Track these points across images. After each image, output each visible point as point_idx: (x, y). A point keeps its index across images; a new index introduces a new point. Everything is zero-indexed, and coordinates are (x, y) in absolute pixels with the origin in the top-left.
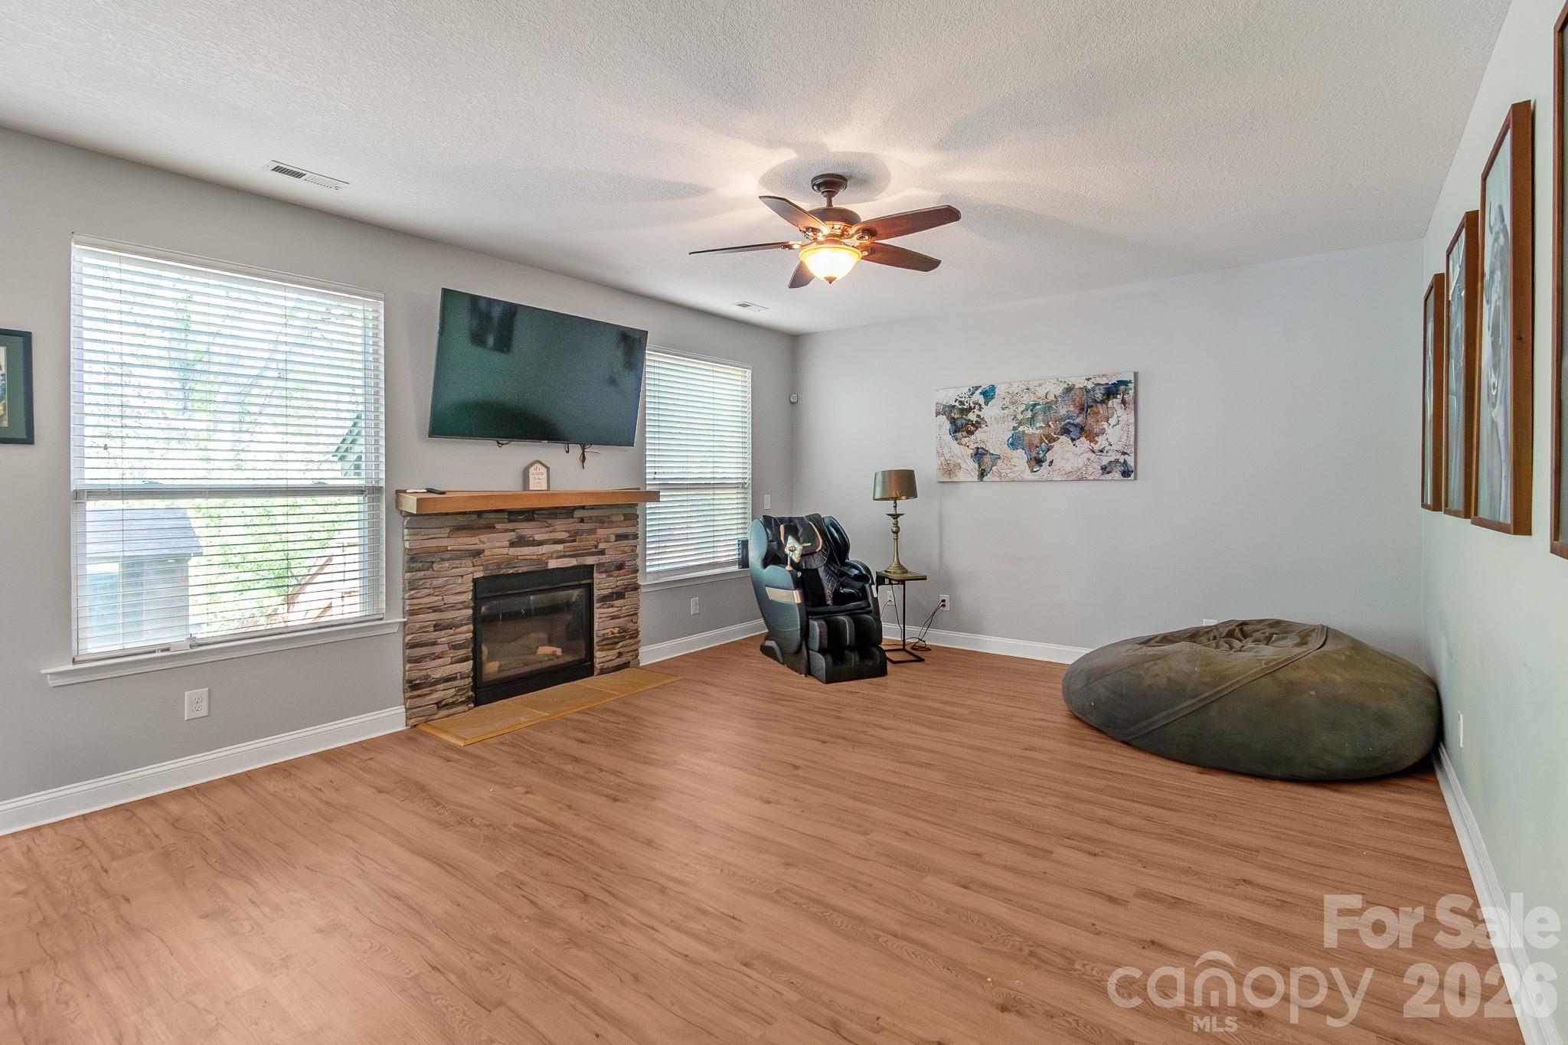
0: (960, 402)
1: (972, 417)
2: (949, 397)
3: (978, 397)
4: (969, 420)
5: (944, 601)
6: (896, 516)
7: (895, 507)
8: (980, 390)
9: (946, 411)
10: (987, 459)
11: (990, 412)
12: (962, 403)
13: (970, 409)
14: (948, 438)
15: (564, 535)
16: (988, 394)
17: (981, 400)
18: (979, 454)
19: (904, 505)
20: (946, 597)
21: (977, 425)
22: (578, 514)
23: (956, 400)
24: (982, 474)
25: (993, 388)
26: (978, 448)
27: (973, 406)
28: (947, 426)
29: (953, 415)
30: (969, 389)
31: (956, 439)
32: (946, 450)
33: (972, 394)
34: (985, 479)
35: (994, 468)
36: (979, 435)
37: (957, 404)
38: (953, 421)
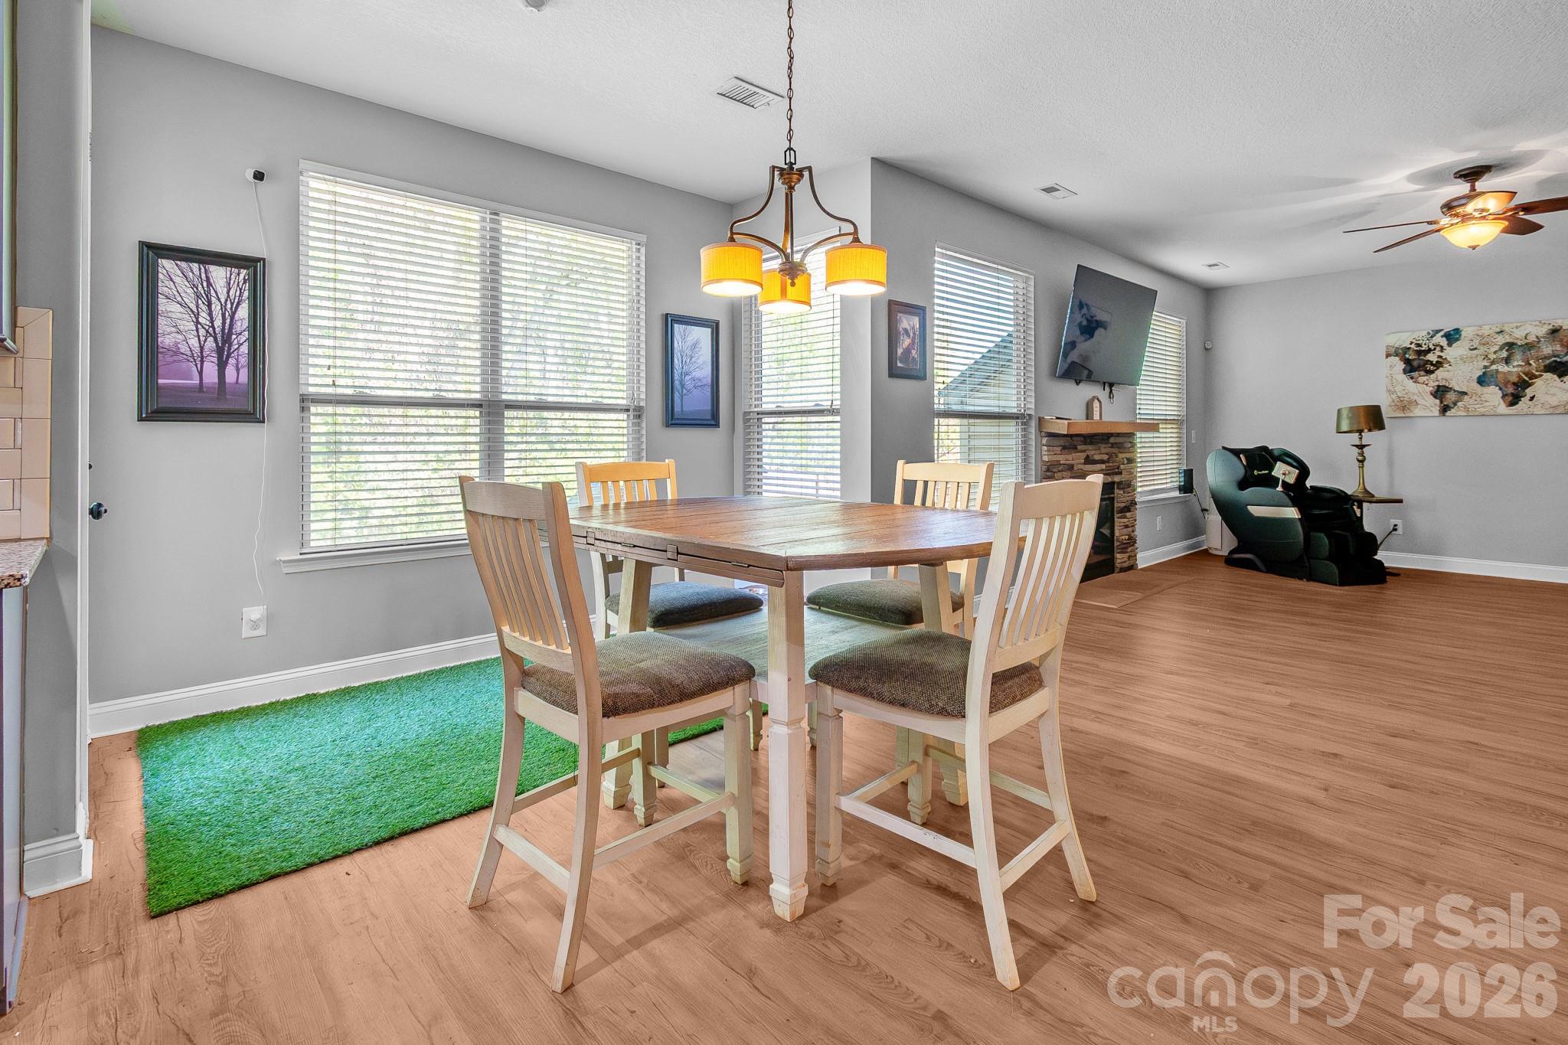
0: (1416, 344)
1: (1432, 357)
2: (1404, 340)
3: (1439, 339)
4: (1429, 361)
5: (1396, 525)
6: (1361, 447)
7: (1361, 438)
8: (1442, 333)
9: (1401, 353)
10: (1451, 397)
11: (1452, 353)
12: (1419, 345)
13: (1429, 350)
14: (1402, 377)
15: (1106, 457)
16: (1452, 337)
17: (1444, 342)
18: (1440, 392)
19: (1368, 437)
20: (1399, 522)
21: (1439, 365)
22: (1112, 440)
23: (1412, 343)
24: (1445, 409)
25: (1457, 331)
26: (1439, 386)
27: (1433, 348)
28: (1401, 366)
29: (1407, 356)
30: (1429, 333)
31: (1412, 378)
32: (1398, 388)
33: (1432, 337)
34: (1448, 414)
35: (1459, 404)
36: (1440, 374)
37: (1413, 346)
38: (1407, 362)
